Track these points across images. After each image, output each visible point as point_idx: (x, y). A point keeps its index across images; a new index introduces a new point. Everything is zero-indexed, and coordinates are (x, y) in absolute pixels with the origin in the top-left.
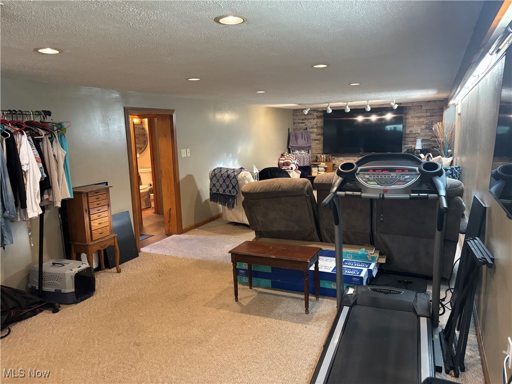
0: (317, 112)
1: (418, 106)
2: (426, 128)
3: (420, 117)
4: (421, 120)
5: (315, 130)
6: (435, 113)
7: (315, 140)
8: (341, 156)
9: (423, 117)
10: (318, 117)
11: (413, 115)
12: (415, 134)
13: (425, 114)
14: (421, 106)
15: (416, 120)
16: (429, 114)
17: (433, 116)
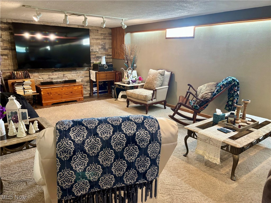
1: (96, 30)
2: (102, 48)
3: (97, 39)
4: (99, 41)
6: (106, 36)
8: (35, 72)
9: (99, 39)
11: (93, 37)
12: (95, 52)
13: (100, 37)
14: (98, 30)
16: (102, 37)
17: (105, 39)
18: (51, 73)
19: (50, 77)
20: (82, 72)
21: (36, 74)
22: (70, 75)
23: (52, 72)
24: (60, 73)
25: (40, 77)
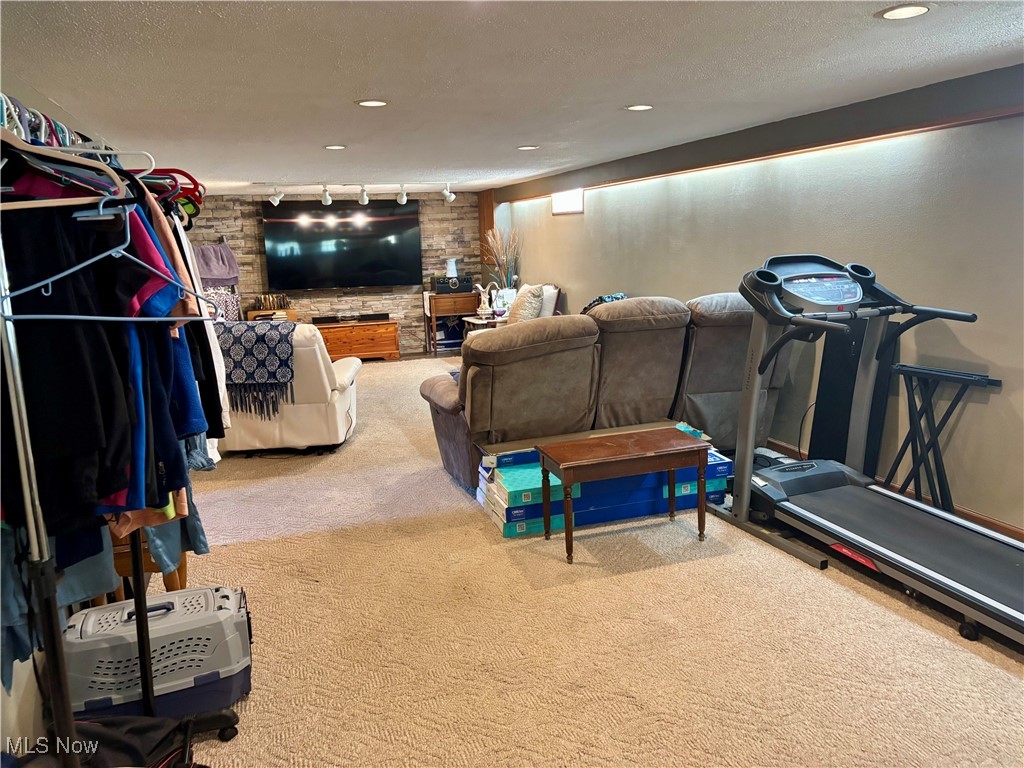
0: (241, 205)
1: (438, 200)
2: (454, 240)
3: (442, 220)
4: (445, 225)
5: (241, 243)
6: (465, 213)
7: (243, 264)
8: (302, 297)
9: (447, 220)
10: (244, 216)
11: (431, 217)
12: (437, 250)
13: (449, 216)
15: (437, 226)
16: (455, 215)
17: (462, 219)
18: (336, 300)
19: (334, 307)
20: (406, 296)
21: (305, 301)
22: (376, 303)
23: (339, 297)
24: (355, 298)
25: (312, 307)
